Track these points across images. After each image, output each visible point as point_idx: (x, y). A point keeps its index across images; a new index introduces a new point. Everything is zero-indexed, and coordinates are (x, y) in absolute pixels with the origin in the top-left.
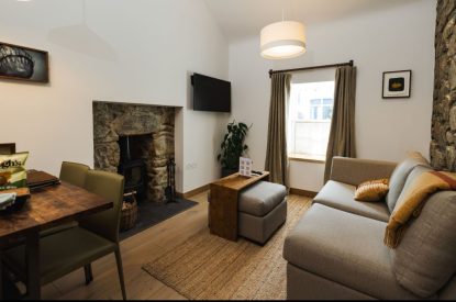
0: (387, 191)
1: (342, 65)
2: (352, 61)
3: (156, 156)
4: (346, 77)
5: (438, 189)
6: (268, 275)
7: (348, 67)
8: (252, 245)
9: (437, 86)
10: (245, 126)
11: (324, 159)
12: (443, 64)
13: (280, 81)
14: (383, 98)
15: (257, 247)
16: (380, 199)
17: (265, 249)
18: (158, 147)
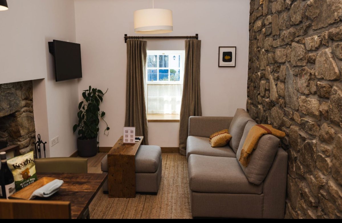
0: (231, 138)
1: (190, 37)
2: (197, 35)
3: (21, 136)
4: (194, 48)
5: (264, 135)
6: (172, 209)
7: (195, 40)
8: (148, 196)
10: (100, 91)
11: (179, 118)
13: (137, 47)
14: (219, 66)
15: (153, 197)
16: (227, 144)
17: (159, 196)
18: (22, 126)
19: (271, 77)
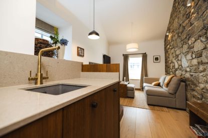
1: (143, 54)
2: (146, 53)
4: (145, 56)
5: (172, 78)
9: (166, 59)
11: (140, 79)
12: (167, 55)
13: (126, 57)
14: (154, 62)
15: (133, 99)
16: (158, 85)
19: (175, 61)
